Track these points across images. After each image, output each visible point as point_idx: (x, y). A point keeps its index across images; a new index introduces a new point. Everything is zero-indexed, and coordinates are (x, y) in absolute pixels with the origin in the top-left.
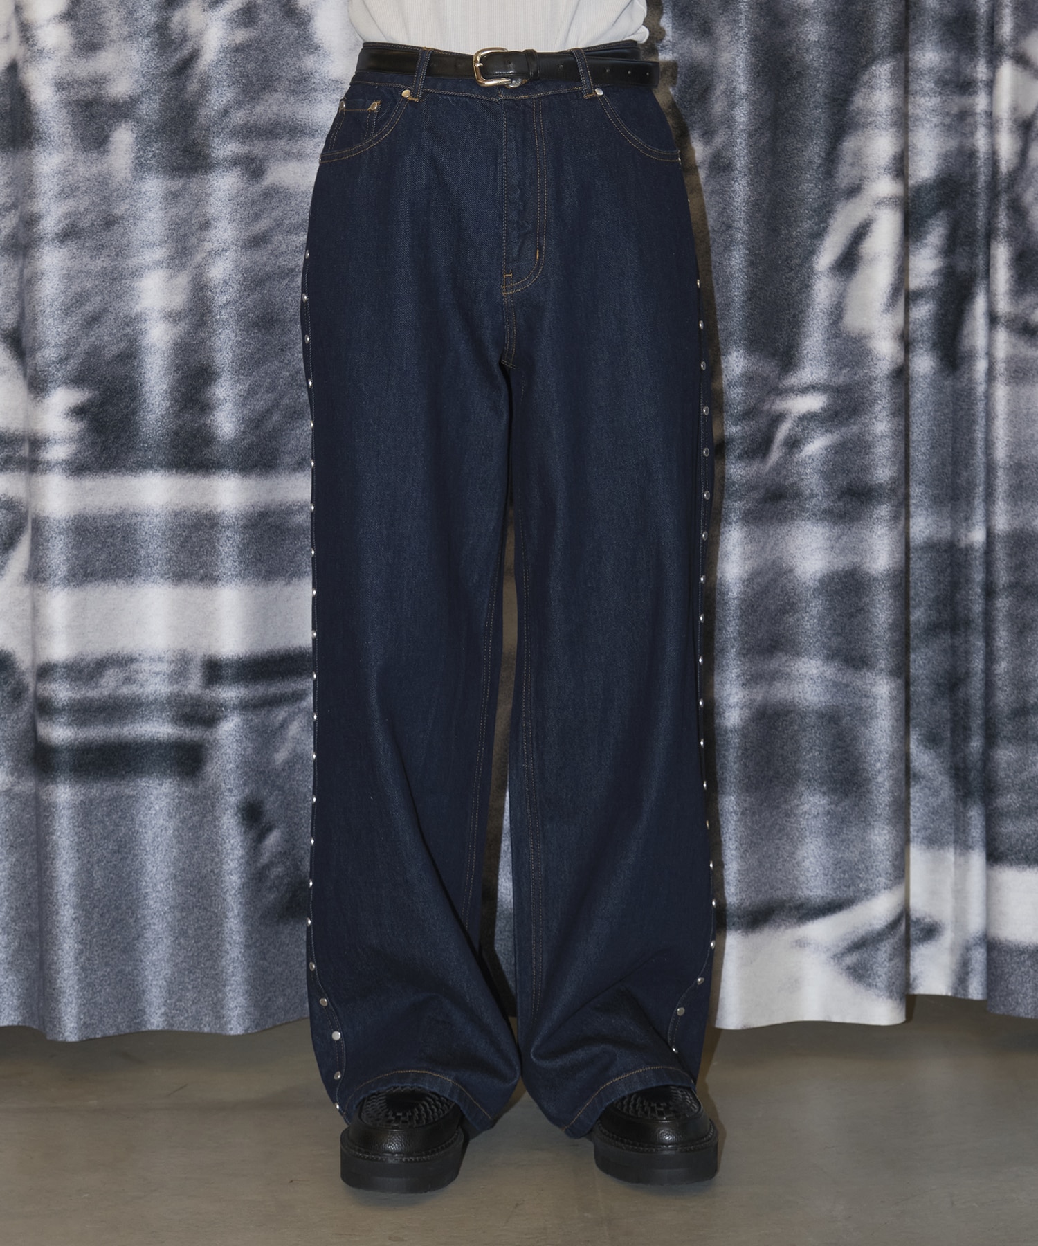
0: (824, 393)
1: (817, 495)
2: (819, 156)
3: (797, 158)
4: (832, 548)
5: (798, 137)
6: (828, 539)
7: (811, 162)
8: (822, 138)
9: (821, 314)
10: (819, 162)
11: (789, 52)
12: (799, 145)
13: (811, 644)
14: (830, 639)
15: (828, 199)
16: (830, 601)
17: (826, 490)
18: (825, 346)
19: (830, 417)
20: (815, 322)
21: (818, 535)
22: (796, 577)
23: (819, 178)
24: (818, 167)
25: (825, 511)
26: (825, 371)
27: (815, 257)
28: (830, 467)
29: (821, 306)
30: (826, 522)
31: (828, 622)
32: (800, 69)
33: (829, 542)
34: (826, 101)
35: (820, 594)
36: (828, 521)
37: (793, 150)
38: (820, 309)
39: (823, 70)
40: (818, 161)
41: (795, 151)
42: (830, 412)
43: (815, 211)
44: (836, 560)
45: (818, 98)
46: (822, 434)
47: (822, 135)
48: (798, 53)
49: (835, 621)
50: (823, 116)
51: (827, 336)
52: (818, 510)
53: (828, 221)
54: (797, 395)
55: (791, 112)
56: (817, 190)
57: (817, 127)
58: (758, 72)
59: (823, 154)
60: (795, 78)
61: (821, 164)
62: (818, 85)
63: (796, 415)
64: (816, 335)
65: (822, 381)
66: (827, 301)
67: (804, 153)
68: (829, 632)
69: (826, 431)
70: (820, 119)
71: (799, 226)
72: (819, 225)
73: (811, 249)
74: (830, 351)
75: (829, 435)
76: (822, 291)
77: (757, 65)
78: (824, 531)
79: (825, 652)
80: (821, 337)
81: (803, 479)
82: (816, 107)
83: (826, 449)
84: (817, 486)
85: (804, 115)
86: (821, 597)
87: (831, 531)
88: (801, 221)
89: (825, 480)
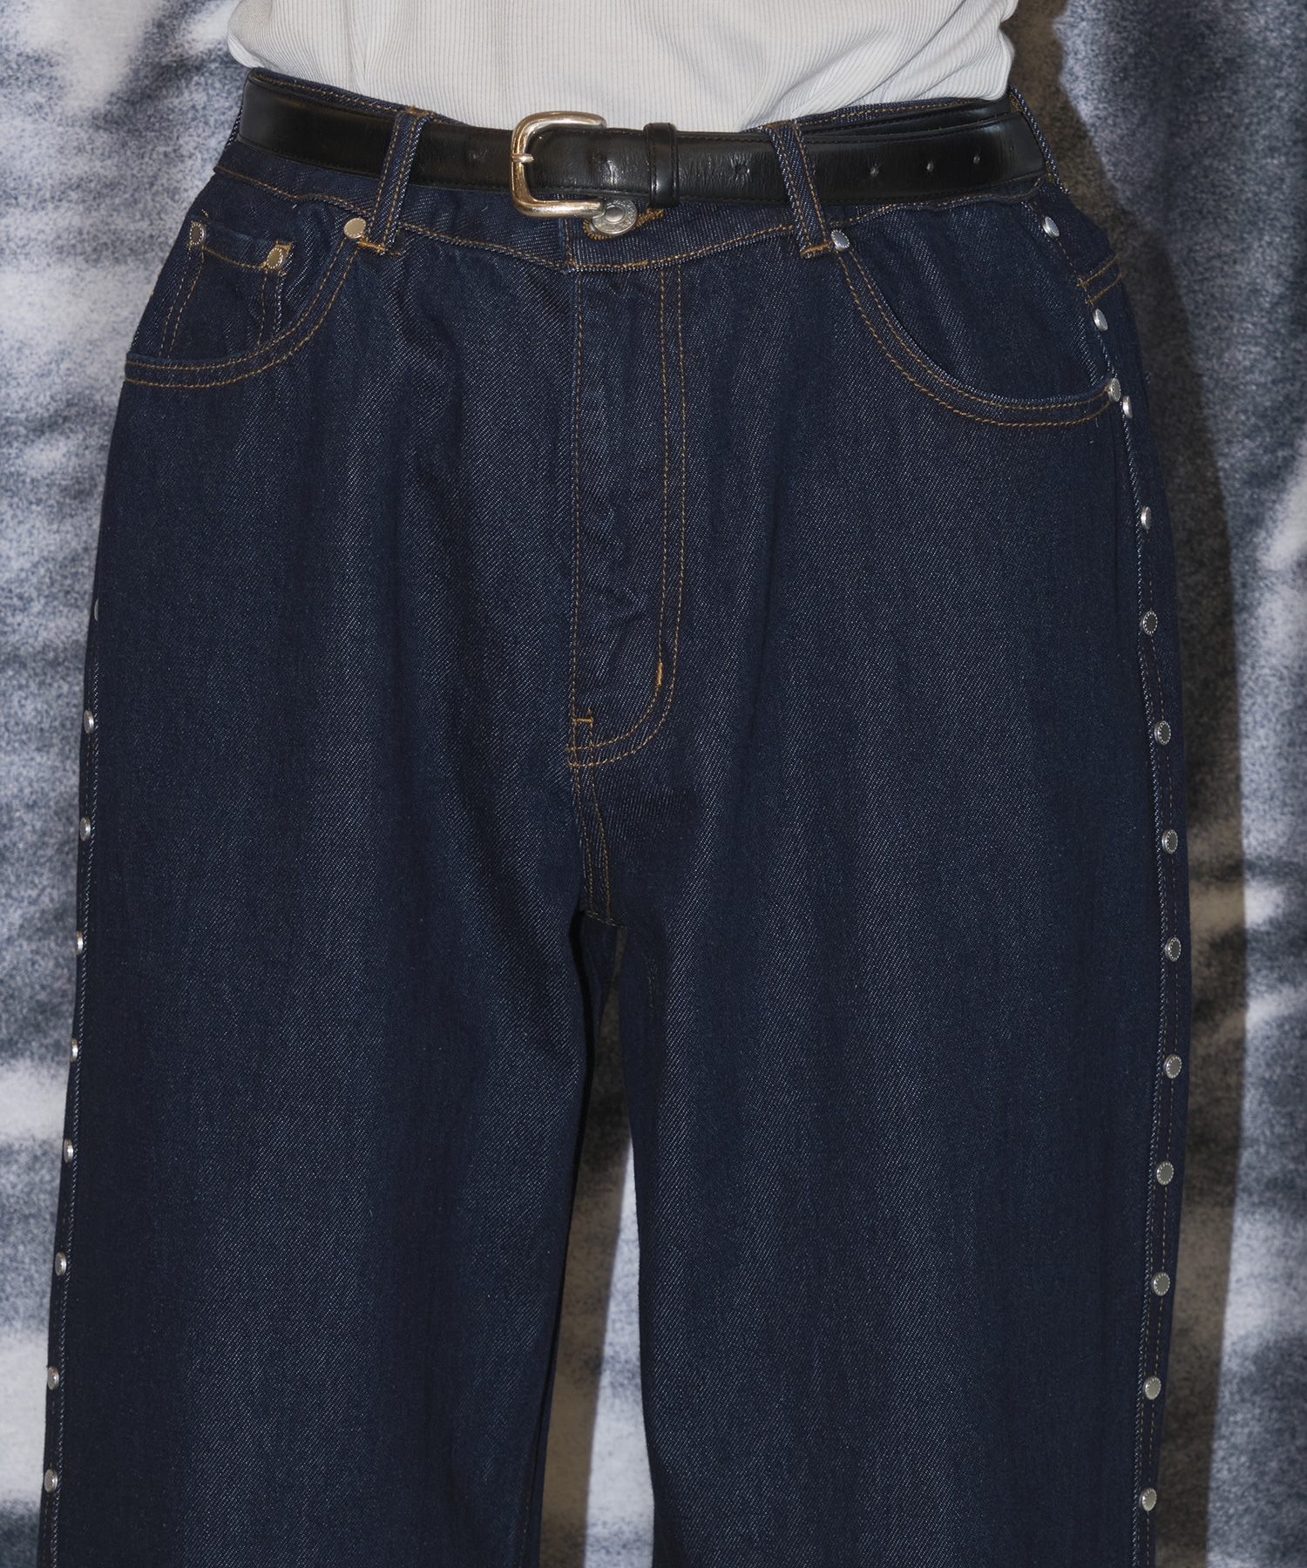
0: (1277, 883)
1: (1256, 1141)
2: (1279, 275)
3: (1220, 281)
4: (1291, 1276)
5: (1224, 227)
6: (1281, 1253)
7: (1256, 291)
8: (1284, 228)
9: (1275, 682)
10: (1277, 290)
11: (1205, 11)
12: (1228, 247)
13: (1230, 1517)
14: (1278, 1506)
15: (1298, 385)
16: (1282, 1411)
17: (1278, 1129)
18: (1282, 763)
19: (1292, 943)
20: (1259, 699)
21: (1254, 1243)
22: (1195, 1348)
23: (1277, 332)
24: (1275, 305)
25: (1272, 1184)
26: (1280, 827)
27: (1263, 534)
28: (1289, 1071)
29: (1274, 661)
30: (1275, 1211)
31: (1274, 1464)
32: (1231, 52)
33: (1280, 1263)
34: (1298, 135)
35: (1255, 1392)
36: (1280, 1209)
37: (1209, 259)
38: (1272, 668)
39: (1291, 56)
40: (1273, 287)
41: (1217, 263)
42: (1293, 932)
43: (1263, 416)
44: (1297, 1309)
45: (1276, 127)
46: (1271, 988)
47: (1285, 220)
48: (1228, 11)
49: (1292, 1462)
50: (1289, 174)
51: (1287, 736)
52: (1258, 1180)
53: (1298, 441)
54: (1208, 885)
55: (1207, 162)
56: (1270, 363)
57: (1275, 201)
58: (1125, 69)
59: (1287, 272)
60: (1218, 76)
61: (1281, 297)
62: (1280, 93)
63: (1205, 935)
64: (1261, 732)
65: (1273, 852)
66: (1290, 649)
67: (1238, 268)
68: (1276, 1489)
69: (1282, 980)
70: (1282, 180)
71: (1225, 455)
72: (1274, 451)
73: (1252, 513)
74: (1294, 775)
75: (1287, 990)
76: (1279, 621)
77: (1123, 50)
78: (1270, 1232)
79: (1266, 1538)
80: (1273, 740)
81: (1218, 1101)
82: (1272, 150)
83: (1280, 1026)
84: (1255, 1117)
85: (1241, 170)
86: (1258, 1399)
87: (1286, 1234)
88: (1229, 442)
89: (1275, 1103)
